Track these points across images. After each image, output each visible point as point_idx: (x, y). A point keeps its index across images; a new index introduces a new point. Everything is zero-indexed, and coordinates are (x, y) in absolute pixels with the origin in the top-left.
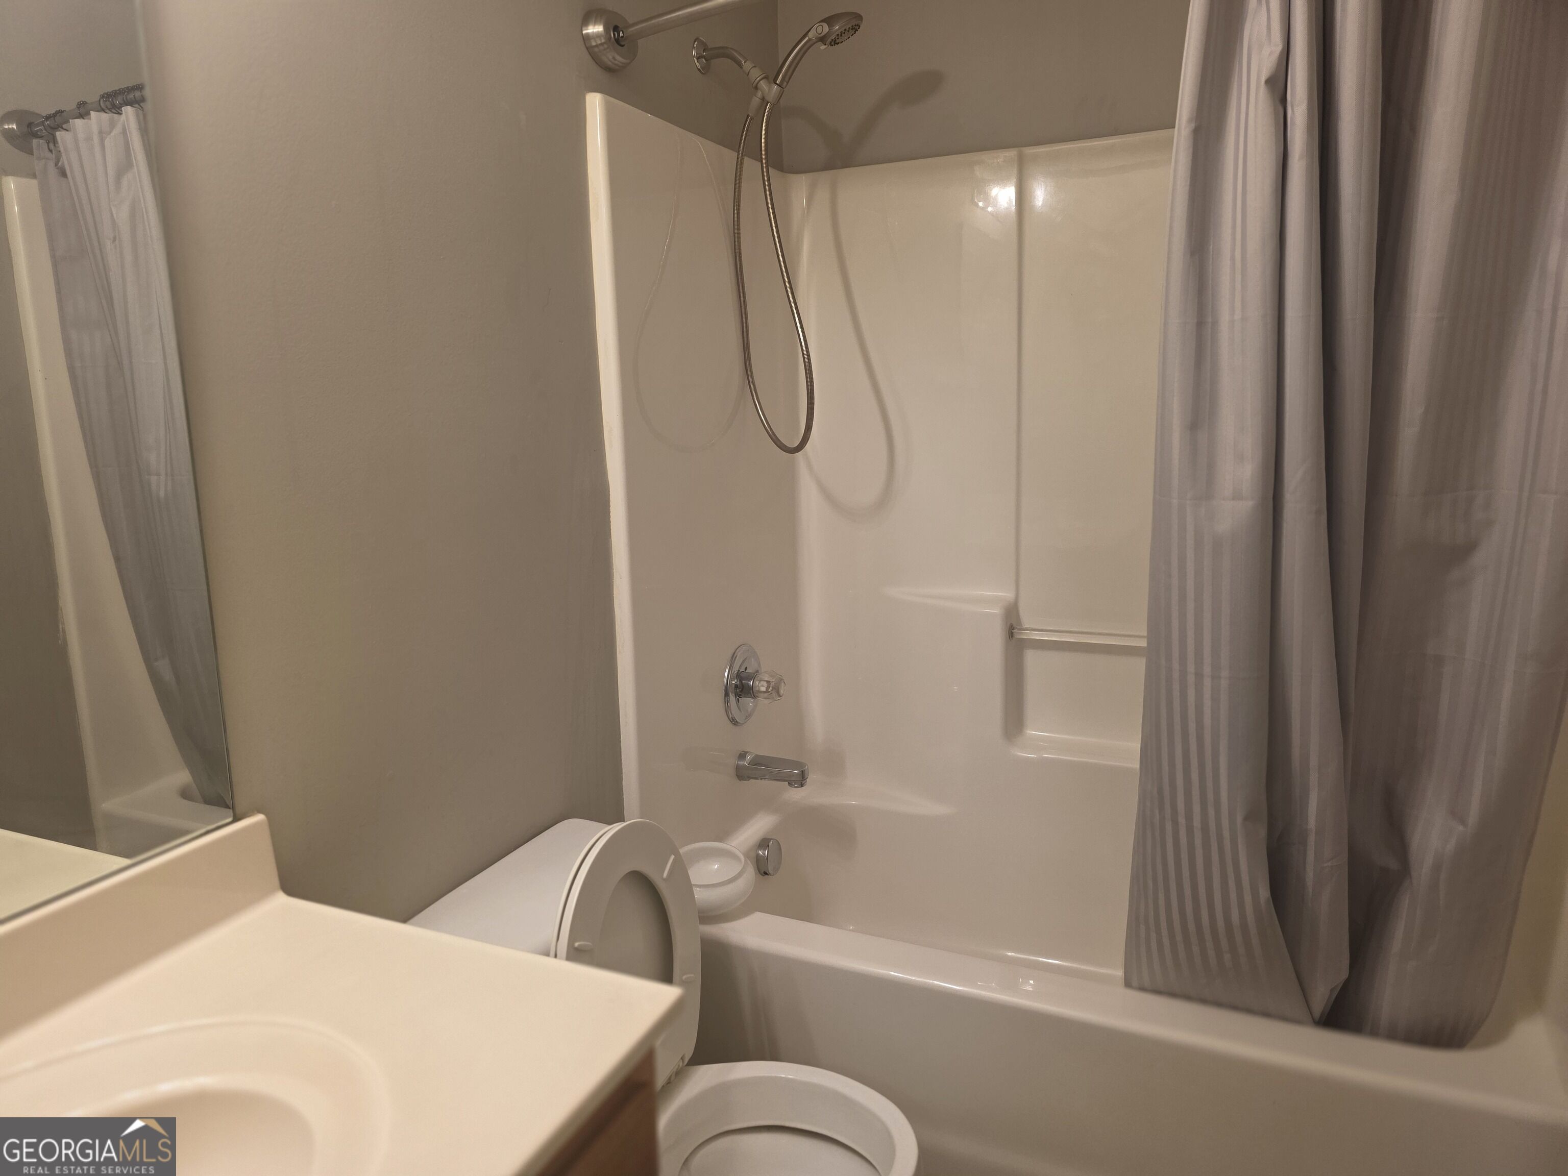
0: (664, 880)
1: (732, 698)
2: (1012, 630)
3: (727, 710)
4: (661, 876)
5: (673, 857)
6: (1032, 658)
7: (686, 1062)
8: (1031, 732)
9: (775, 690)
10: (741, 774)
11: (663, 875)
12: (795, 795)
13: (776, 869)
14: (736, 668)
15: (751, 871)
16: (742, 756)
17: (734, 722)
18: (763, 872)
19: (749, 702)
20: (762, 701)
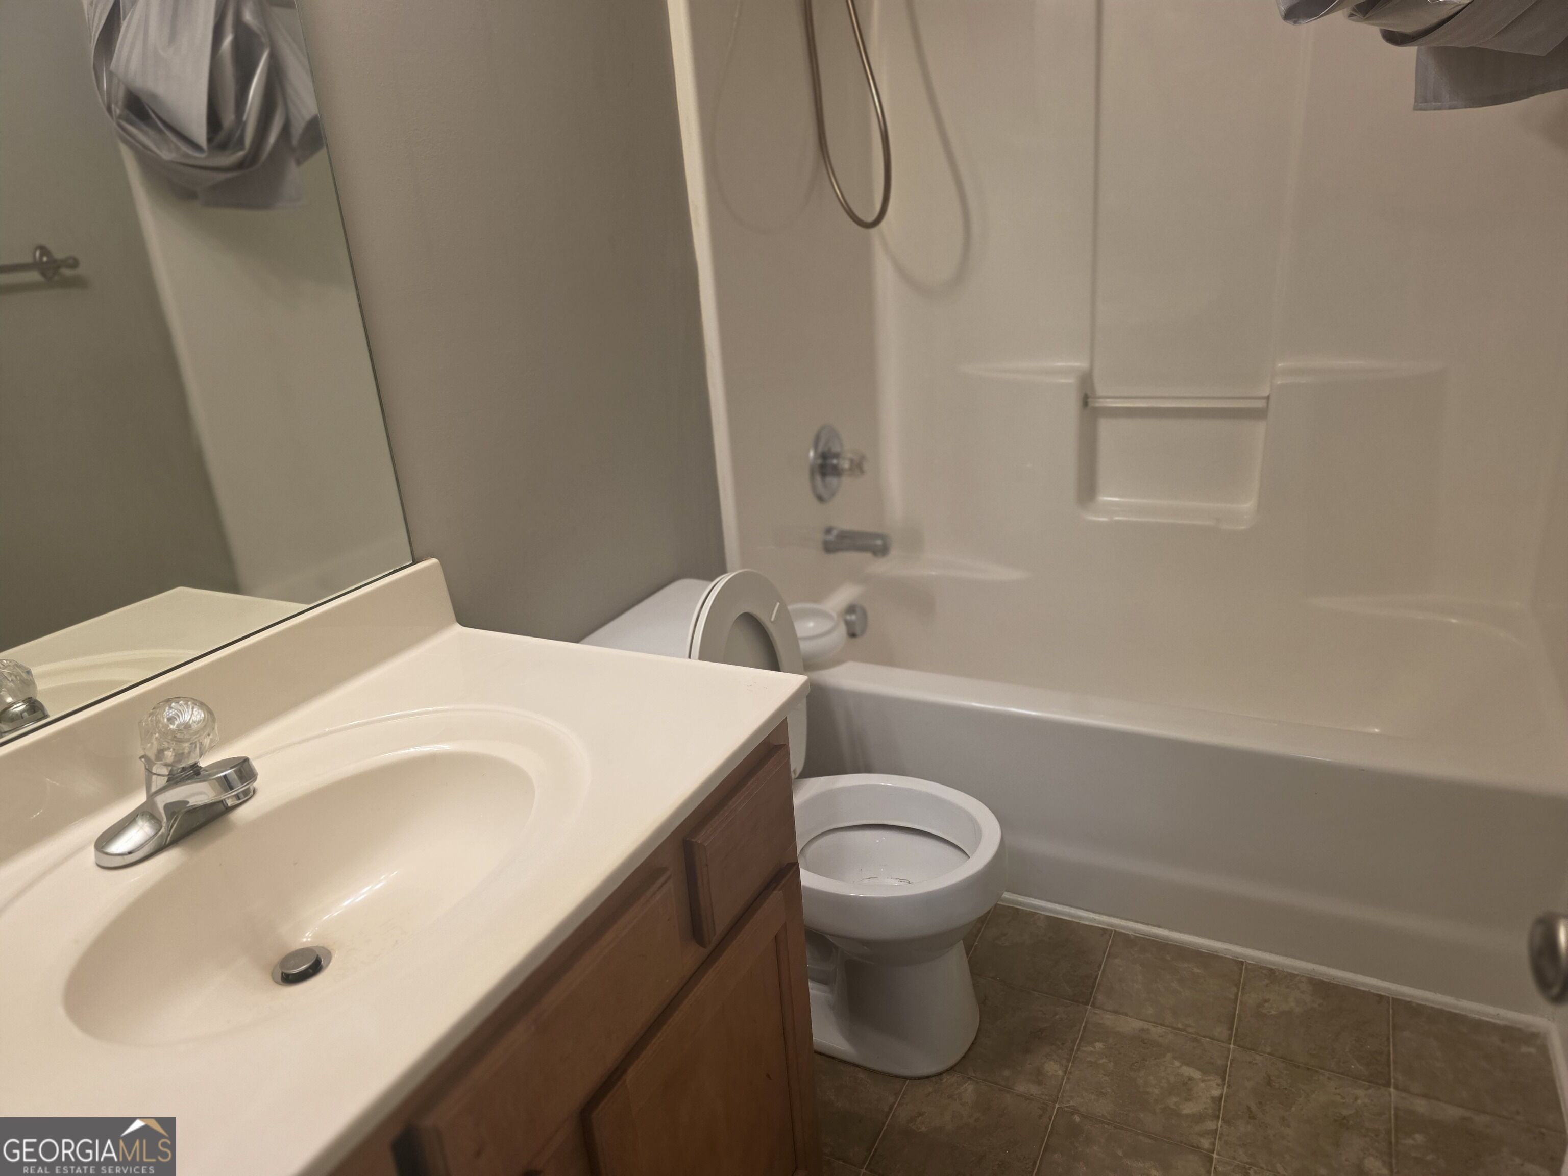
0: (772, 622)
1: (818, 478)
2: (1085, 401)
3: (814, 488)
4: (769, 619)
5: (778, 604)
6: (1105, 427)
7: (797, 775)
8: (1105, 498)
9: (858, 466)
10: (829, 548)
11: (771, 618)
12: (880, 567)
13: (863, 631)
14: (820, 450)
15: (842, 630)
16: (829, 531)
17: (820, 499)
18: (852, 635)
19: (832, 480)
20: (846, 480)
